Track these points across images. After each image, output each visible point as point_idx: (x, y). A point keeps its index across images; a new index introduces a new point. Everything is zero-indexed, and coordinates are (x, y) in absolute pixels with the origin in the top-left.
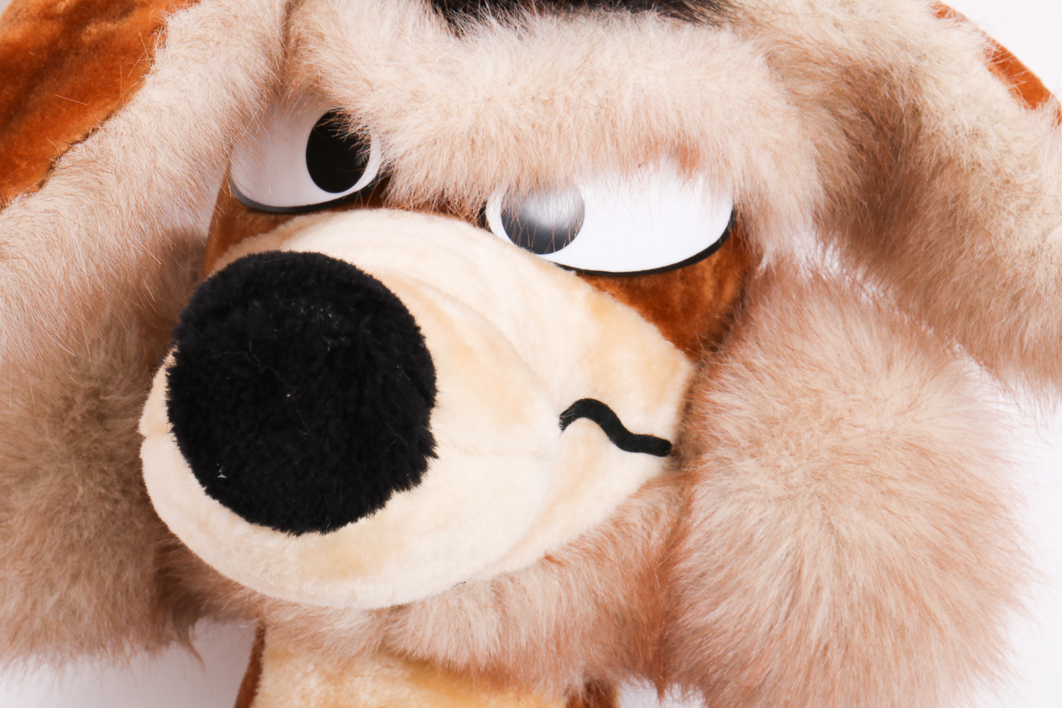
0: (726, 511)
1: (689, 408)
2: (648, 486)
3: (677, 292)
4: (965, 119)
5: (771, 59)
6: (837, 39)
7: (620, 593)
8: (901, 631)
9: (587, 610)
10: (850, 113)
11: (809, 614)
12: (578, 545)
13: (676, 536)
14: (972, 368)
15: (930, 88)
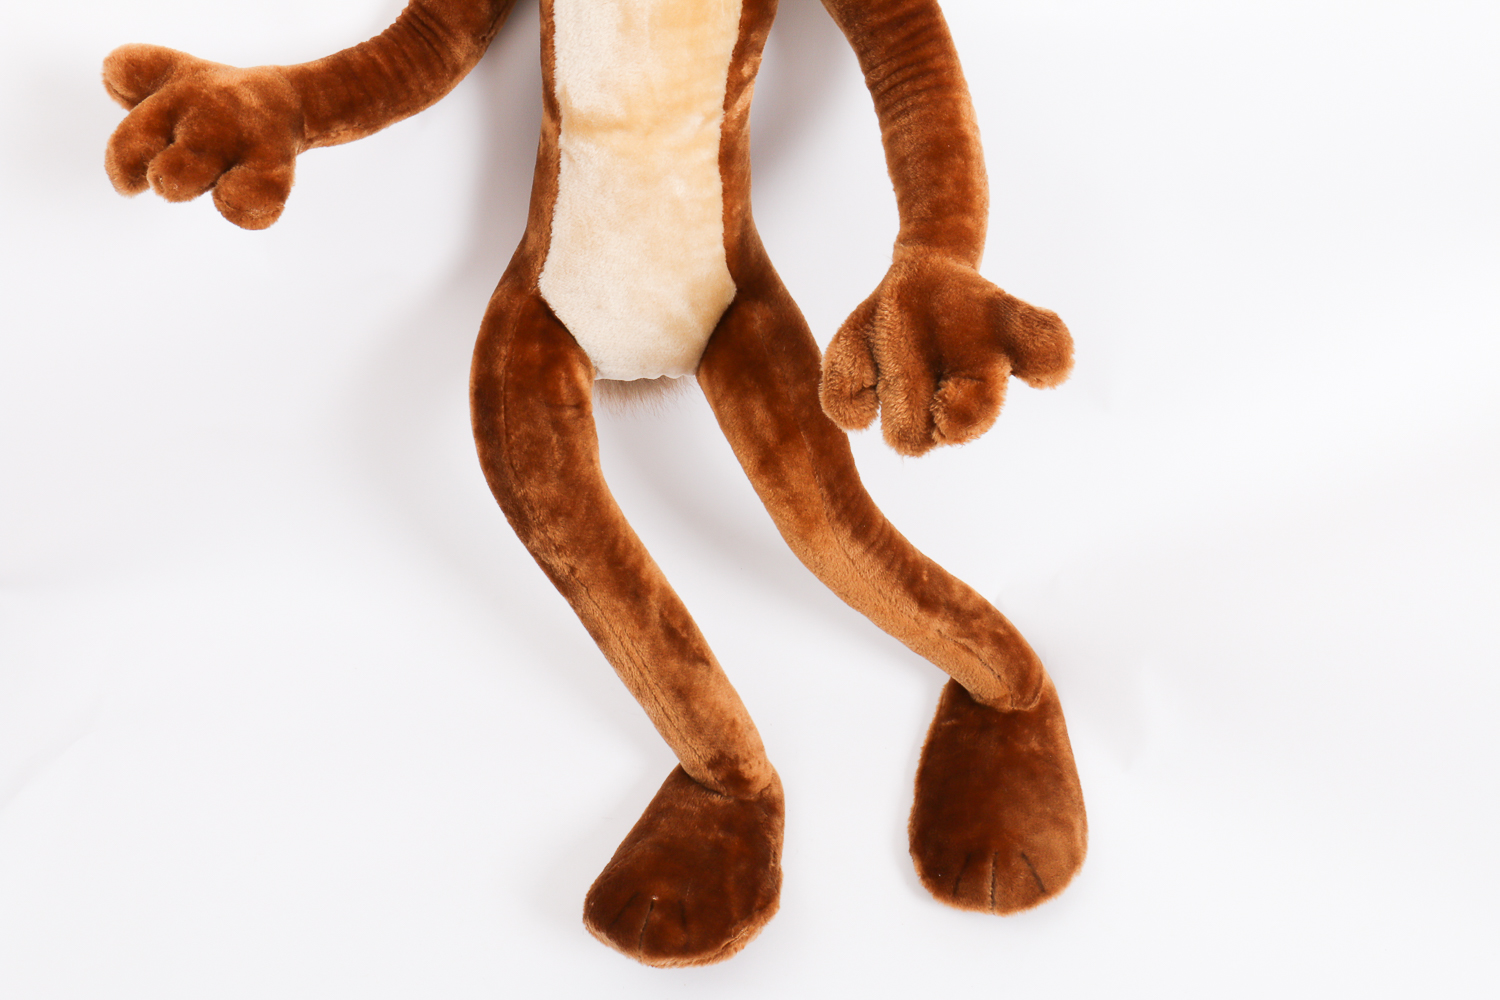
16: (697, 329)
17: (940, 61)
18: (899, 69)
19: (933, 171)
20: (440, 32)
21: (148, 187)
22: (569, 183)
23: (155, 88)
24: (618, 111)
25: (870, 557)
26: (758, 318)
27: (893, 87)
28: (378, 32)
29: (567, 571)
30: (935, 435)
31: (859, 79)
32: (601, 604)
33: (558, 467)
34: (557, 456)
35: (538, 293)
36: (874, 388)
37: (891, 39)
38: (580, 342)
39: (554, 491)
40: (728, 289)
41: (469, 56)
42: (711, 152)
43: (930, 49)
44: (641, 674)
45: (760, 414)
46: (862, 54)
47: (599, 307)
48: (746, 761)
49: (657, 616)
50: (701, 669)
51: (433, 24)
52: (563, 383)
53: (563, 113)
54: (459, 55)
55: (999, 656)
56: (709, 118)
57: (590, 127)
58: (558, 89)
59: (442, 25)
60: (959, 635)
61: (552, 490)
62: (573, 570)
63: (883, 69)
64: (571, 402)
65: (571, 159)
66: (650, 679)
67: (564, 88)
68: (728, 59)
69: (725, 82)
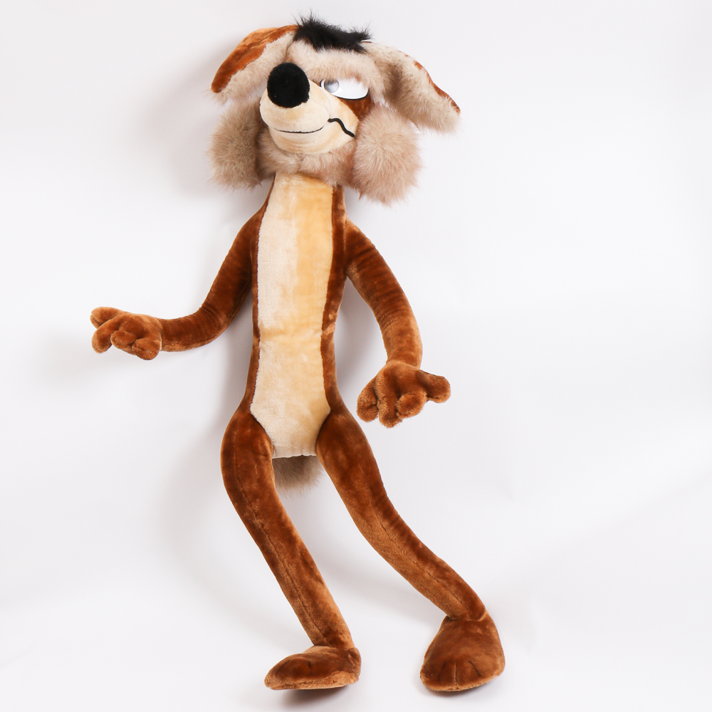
0: (364, 146)
1: (359, 127)
2: (350, 142)
3: (356, 105)
4: (410, 73)
5: (375, 62)
6: (387, 59)
7: (343, 160)
8: (395, 168)
9: (336, 163)
10: (390, 73)
11: (378, 165)
12: (336, 151)
13: (354, 150)
14: (413, 125)
15: (404, 67)
16: (315, 425)
17: (404, 307)
18: (387, 311)
19: (399, 339)
20: (214, 312)
21: (111, 345)
22: (263, 362)
23: (111, 318)
24: (281, 327)
25: (392, 528)
26: (340, 419)
27: (385, 317)
28: (192, 314)
29: (260, 526)
30: (398, 414)
31: (375, 319)
32: (275, 543)
33: (257, 478)
34: (257, 473)
35: (250, 412)
36: (376, 405)
37: (384, 300)
38: (267, 431)
39: (255, 487)
40: (328, 410)
41: (225, 322)
42: (318, 346)
43: (400, 303)
44: (293, 582)
45: (341, 456)
46: (374, 309)
47: (275, 413)
48: (341, 634)
49: (299, 554)
50: (319, 585)
51: (211, 310)
52: (259, 445)
53: (261, 333)
54: (222, 321)
55: (460, 591)
56: (316, 331)
57: (272, 333)
58: (259, 324)
59: (215, 310)
60: (438, 577)
61: (255, 486)
62: (263, 525)
63: (382, 312)
64: (262, 453)
65: (264, 351)
66: (296, 584)
67: (261, 323)
68: (323, 309)
69: (322, 319)
